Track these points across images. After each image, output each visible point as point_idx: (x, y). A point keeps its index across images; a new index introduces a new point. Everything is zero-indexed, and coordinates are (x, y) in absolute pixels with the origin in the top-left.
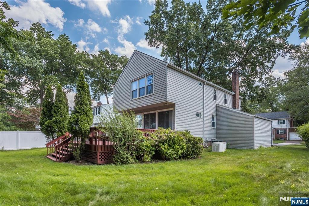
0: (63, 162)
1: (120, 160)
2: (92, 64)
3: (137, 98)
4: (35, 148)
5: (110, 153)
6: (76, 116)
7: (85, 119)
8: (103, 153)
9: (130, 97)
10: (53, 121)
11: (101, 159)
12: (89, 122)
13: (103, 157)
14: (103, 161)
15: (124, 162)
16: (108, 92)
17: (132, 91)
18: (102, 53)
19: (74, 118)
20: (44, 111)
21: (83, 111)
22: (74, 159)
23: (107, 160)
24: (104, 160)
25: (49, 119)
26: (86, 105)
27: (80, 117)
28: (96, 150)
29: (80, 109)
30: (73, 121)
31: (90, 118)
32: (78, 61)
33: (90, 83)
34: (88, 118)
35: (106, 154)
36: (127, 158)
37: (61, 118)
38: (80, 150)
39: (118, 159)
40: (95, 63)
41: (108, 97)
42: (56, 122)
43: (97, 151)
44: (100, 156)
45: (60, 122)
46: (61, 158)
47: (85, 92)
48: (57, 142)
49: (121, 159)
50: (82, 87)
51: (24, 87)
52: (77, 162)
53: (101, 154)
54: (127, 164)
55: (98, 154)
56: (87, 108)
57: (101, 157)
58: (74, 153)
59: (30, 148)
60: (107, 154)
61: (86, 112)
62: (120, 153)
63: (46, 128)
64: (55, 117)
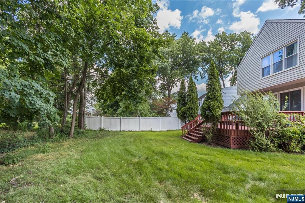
0: (197, 143)
1: (258, 146)
2: (208, 51)
3: (271, 75)
4: (170, 130)
5: (244, 138)
6: (209, 102)
7: (216, 105)
8: (236, 137)
9: (259, 76)
10: (187, 108)
11: (235, 143)
12: (220, 107)
13: (236, 141)
14: (236, 146)
15: (263, 149)
16: (224, 75)
17: (263, 69)
18: (218, 36)
19: (207, 104)
20: (180, 100)
21: (215, 97)
22: (207, 141)
23: (241, 145)
24: (238, 145)
25: (184, 107)
26: (217, 91)
27: (212, 103)
28: (228, 134)
29: (212, 95)
30: (207, 107)
31: (221, 103)
32: (197, 52)
33: (206, 70)
34: (219, 103)
35: (239, 138)
36: (267, 145)
37: (192, 105)
38: (212, 133)
39: (256, 145)
40: (212, 49)
41: (224, 80)
42: (189, 108)
43: (230, 135)
44: (233, 140)
45: (192, 108)
46: (195, 139)
47: (216, 79)
48: (189, 125)
49: (260, 146)
50: (213, 75)
51: (158, 83)
52: (209, 144)
53: (235, 138)
54: (267, 151)
55: (232, 138)
56: (218, 94)
57: (235, 142)
58: (207, 136)
59: (167, 130)
60: (241, 138)
61: (218, 98)
62: (258, 139)
63: (182, 114)
64: (188, 104)
